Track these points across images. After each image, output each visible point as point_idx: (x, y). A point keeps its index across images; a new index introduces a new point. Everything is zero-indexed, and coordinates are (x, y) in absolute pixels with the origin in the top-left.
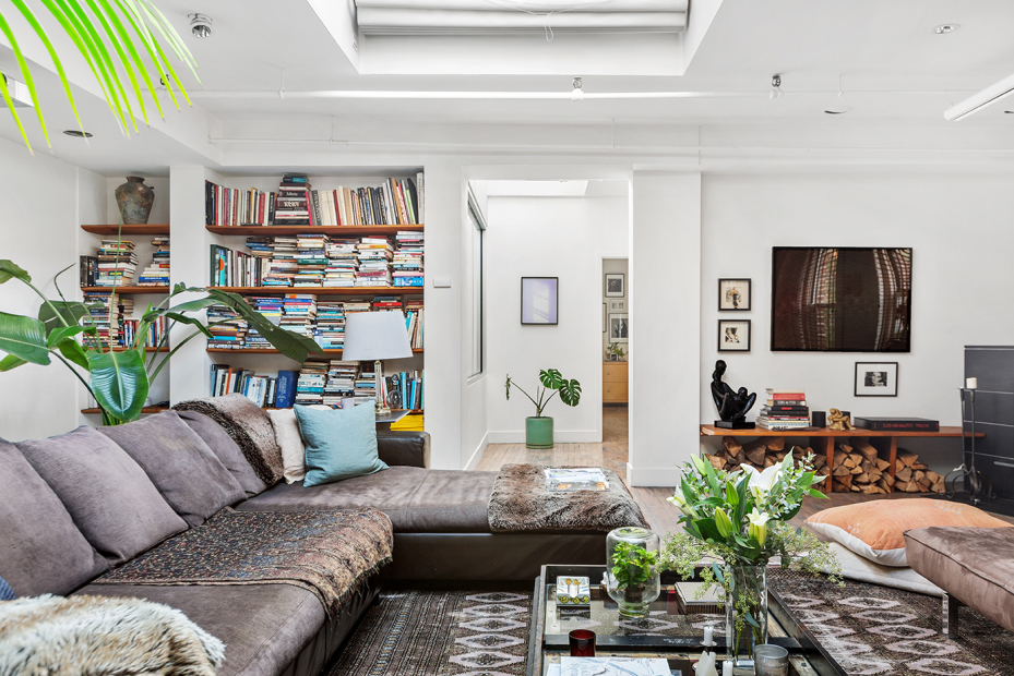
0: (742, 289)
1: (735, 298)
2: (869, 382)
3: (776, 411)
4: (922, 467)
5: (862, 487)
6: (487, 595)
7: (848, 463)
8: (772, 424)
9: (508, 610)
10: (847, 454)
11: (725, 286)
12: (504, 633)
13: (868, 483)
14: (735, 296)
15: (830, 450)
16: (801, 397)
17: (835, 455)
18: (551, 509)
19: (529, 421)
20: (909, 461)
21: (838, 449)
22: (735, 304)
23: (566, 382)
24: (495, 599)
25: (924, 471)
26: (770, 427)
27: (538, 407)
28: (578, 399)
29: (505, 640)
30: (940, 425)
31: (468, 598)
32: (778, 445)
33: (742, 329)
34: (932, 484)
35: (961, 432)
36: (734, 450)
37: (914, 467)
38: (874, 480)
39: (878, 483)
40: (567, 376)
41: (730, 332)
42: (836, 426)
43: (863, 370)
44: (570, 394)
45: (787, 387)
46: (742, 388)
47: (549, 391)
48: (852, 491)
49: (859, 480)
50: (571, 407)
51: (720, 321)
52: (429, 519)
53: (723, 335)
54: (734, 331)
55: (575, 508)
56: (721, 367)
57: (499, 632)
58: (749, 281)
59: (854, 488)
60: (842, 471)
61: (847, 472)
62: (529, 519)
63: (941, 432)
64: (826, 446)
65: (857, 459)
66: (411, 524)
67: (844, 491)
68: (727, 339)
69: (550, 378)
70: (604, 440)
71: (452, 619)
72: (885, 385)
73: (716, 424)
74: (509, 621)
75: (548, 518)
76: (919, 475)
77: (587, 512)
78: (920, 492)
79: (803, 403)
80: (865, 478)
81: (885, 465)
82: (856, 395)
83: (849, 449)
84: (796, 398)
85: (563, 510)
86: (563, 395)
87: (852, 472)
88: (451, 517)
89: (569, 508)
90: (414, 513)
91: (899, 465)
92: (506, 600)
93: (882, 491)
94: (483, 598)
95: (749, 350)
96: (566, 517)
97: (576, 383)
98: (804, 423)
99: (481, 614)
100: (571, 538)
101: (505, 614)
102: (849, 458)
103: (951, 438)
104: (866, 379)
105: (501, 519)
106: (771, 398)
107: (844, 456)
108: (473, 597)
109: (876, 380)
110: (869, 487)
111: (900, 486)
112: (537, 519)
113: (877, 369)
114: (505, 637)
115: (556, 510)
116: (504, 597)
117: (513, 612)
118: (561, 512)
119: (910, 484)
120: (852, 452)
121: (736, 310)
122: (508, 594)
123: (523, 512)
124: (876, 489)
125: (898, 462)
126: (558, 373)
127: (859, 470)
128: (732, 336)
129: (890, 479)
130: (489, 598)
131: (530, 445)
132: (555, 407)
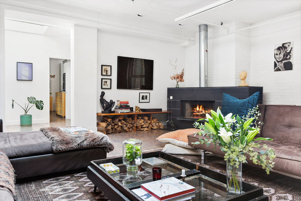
0: (109, 68)
1: (107, 72)
2: (143, 99)
3: (121, 107)
4: (158, 122)
5: (144, 129)
6: (52, 179)
7: (140, 122)
8: (120, 111)
9: (66, 183)
10: (140, 119)
11: (104, 67)
12: (73, 192)
13: (145, 128)
14: (107, 71)
15: (136, 118)
16: (128, 103)
17: (137, 120)
18: (79, 141)
19: (22, 117)
20: (155, 120)
21: (138, 118)
22: (107, 73)
23: (38, 101)
24: (56, 180)
25: (158, 123)
26: (120, 112)
27: (26, 111)
28: (43, 107)
29: (75, 195)
30: (162, 110)
31: (44, 182)
32: (122, 118)
33: (109, 81)
34: (160, 126)
35: (167, 111)
36: (109, 120)
37: (156, 122)
38: (147, 126)
39: (148, 127)
40: (38, 99)
41: (105, 82)
42: (137, 111)
43: (141, 95)
44: (39, 106)
45: (123, 100)
46: (111, 100)
47: (31, 105)
48: (141, 130)
49: (143, 127)
50: (40, 110)
51: (102, 79)
52: (24, 151)
53: (103, 83)
54: (106, 82)
55: (88, 139)
56: (103, 94)
57: (70, 193)
58: (111, 66)
59: (142, 129)
60: (139, 124)
61: (140, 125)
62: (70, 146)
63: (162, 112)
64: (134, 117)
65: (142, 120)
66: (15, 154)
67: (139, 130)
68: (104, 85)
69: (31, 100)
70: (50, 122)
71: (44, 192)
72: (147, 99)
73: (102, 112)
74: (70, 187)
75: (79, 144)
76: (157, 124)
77: (93, 141)
78: (157, 129)
79: (128, 105)
80: (145, 126)
81: (149, 122)
82: (139, 102)
83: (141, 118)
84: (126, 103)
85: (84, 141)
86: (37, 106)
87: (141, 124)
88: (34, 149)
89: (86, 140)
90: (16, 149)
91: (153, 122)
92: (62, 180)
93: (149, 129)
94: (51, 181)
95: (111, 88)
96: (85, 143)
97: (42, 101)
98: (128, 111)
99: (55, 187)
100: (86, 151)
101: (66, 185)
102: (140, 120)
103: (165, 113)
104: (142, 97)
105: (59, 147)
106: (119, 103)
107: (139, 120)
108: (46, 181)
109: (145, 98)
110: (146, 128)
111: (153, 127)
112: (74, 145)
113: (145, 95)
114: (74, 194)
115: (81, 141)
116: (60, 179)
117: (69, 184)
118: (83, 141)
119: (155, 127)
120: (141, 119)
121: (107, 75)
122: (61, 177)
123: (67, 143)
124: (147, 129)
125: (152, 121)
126: (34, 98)
127: (143, 124)
128: (106, 84)
129: (151, 126)
130: (54, 180)
131: (22, 125)
132: (33, 110)
